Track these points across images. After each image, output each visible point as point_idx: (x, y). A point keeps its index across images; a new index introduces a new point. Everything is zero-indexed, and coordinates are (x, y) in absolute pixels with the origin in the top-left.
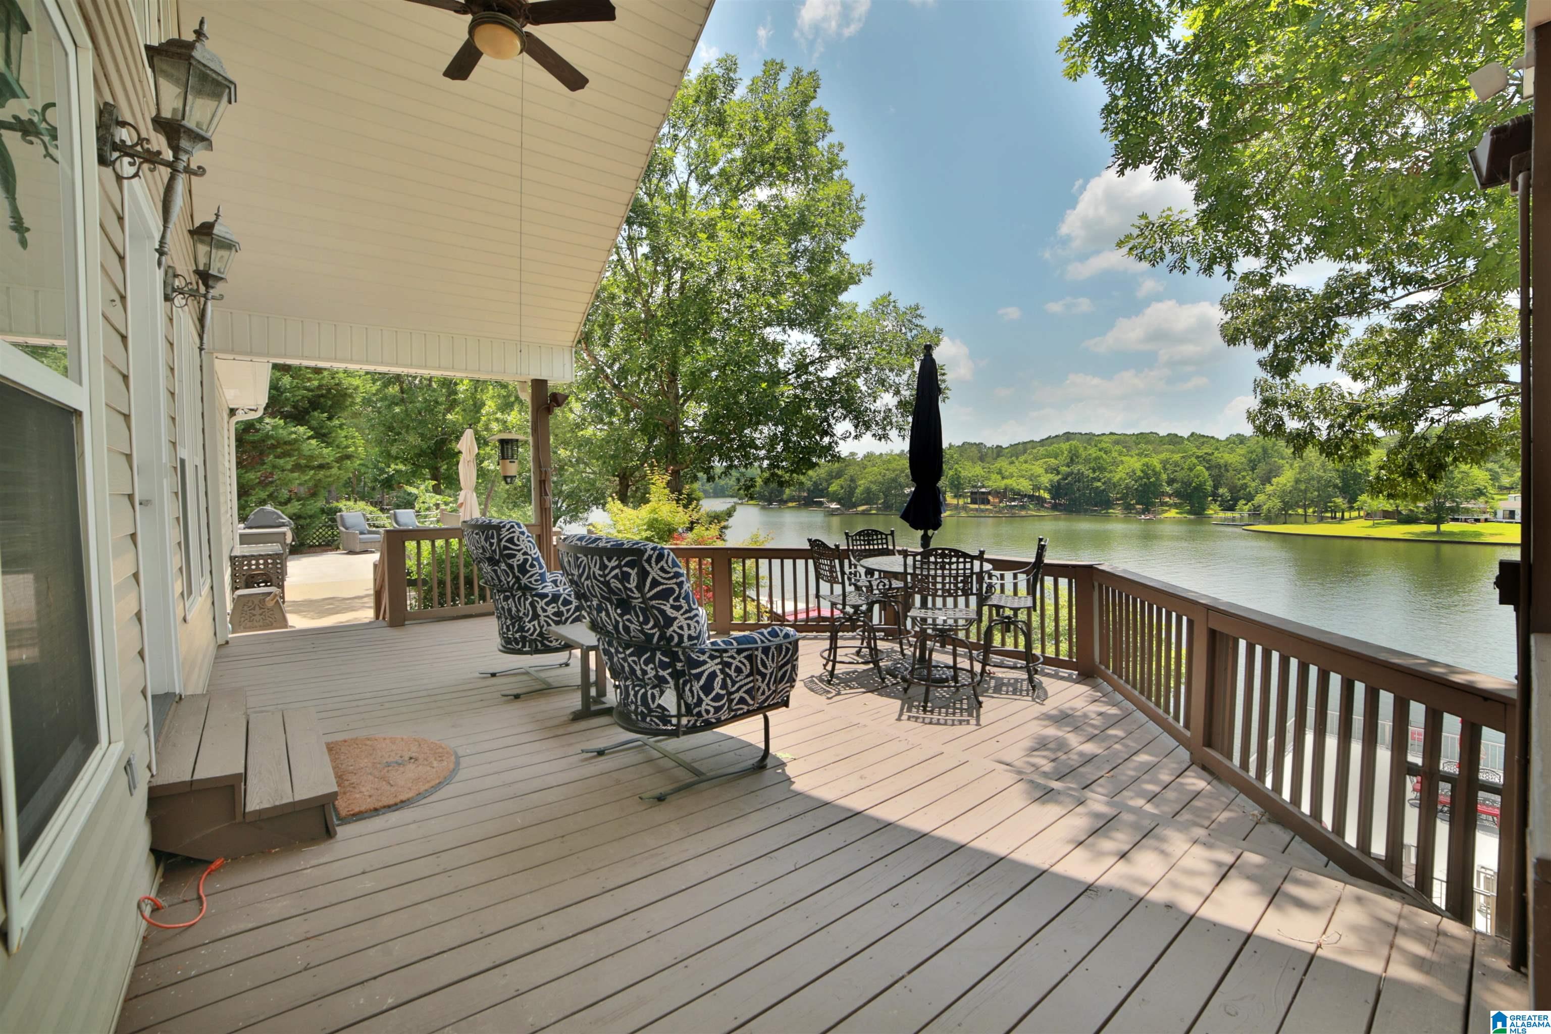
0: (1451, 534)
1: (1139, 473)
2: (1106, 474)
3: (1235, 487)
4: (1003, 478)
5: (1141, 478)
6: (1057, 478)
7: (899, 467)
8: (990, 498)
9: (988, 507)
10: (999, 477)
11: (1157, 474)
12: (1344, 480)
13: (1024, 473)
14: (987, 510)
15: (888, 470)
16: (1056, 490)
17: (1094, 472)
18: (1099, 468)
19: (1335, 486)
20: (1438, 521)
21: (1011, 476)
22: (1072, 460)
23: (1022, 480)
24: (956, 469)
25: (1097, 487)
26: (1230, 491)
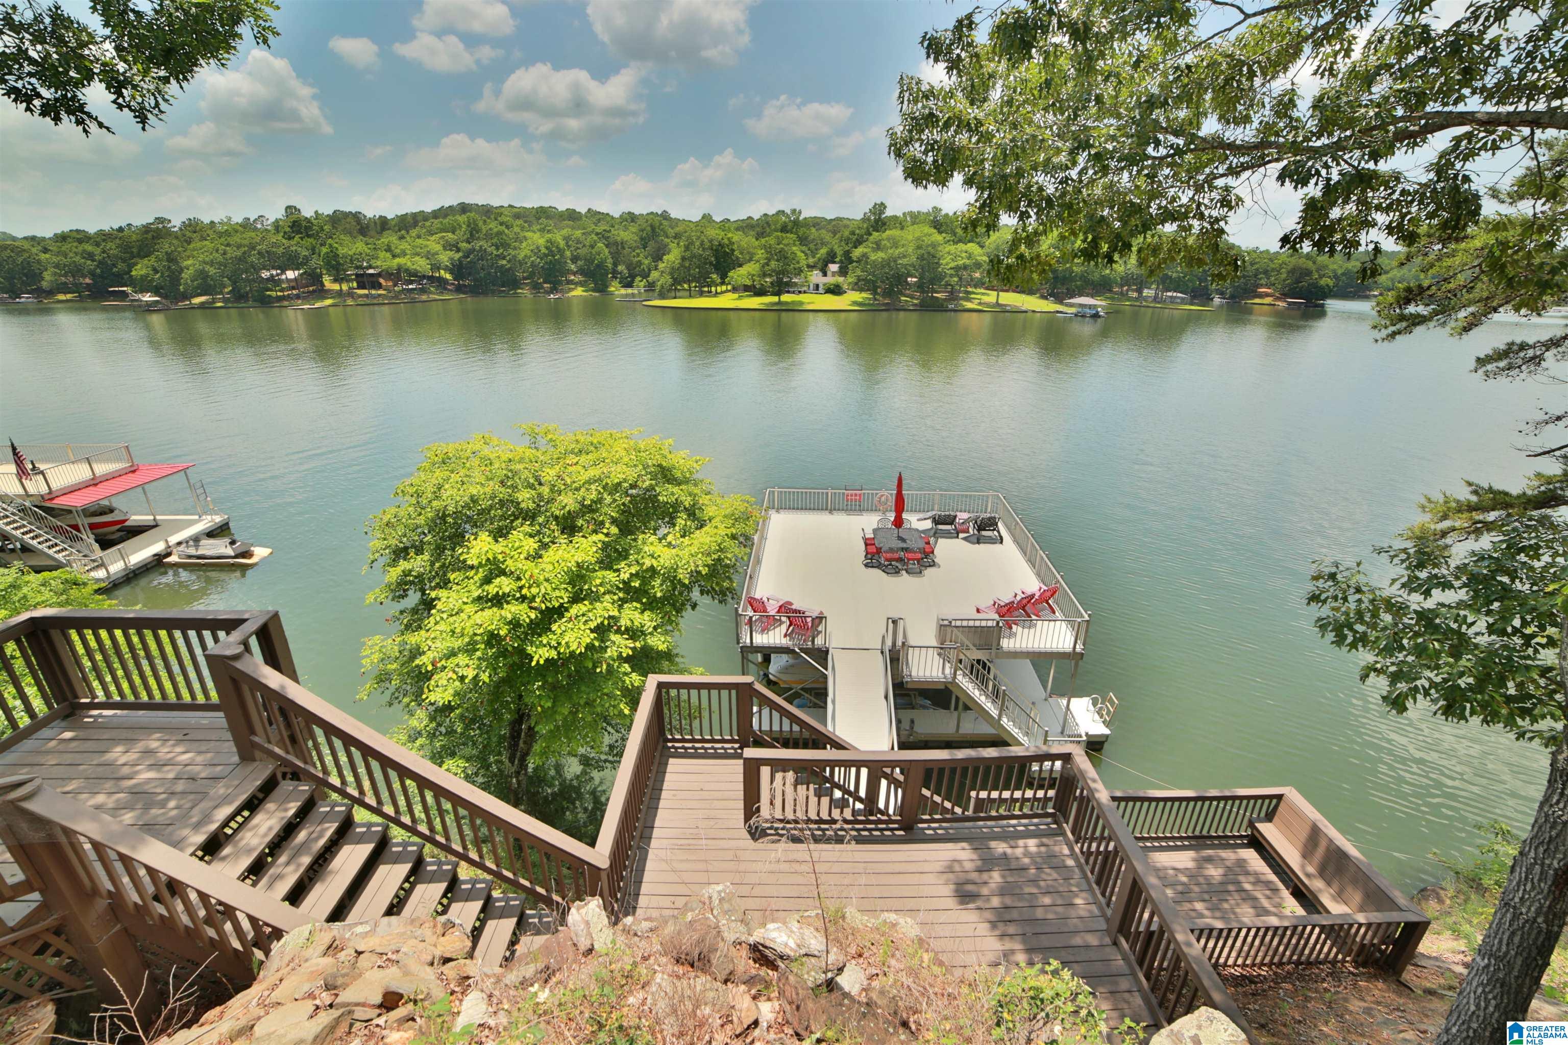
0: (787, 303)
1: (544, 250)
2: (511, 251)
3: (632, 264)
4: (394, 256)
5: (546, 255)
6: (457, 256)
7: (246, 242)
8: (382, 281)
9: (381, 292)
10: (388, 255)
11: (561, 251)
12: (716, 258)
13: (418, 250)
14: (380, 295)
15: (228, 245)
16: (458, 270)
17: (497, 249)
18: (502, 244)
19: (711, 263)
20: (778, 294)
21: (404, 254)
22: (472, 235)
23: (417, 258)
24: (331, 246)
25: (503, 266)
26: (628, 268)
